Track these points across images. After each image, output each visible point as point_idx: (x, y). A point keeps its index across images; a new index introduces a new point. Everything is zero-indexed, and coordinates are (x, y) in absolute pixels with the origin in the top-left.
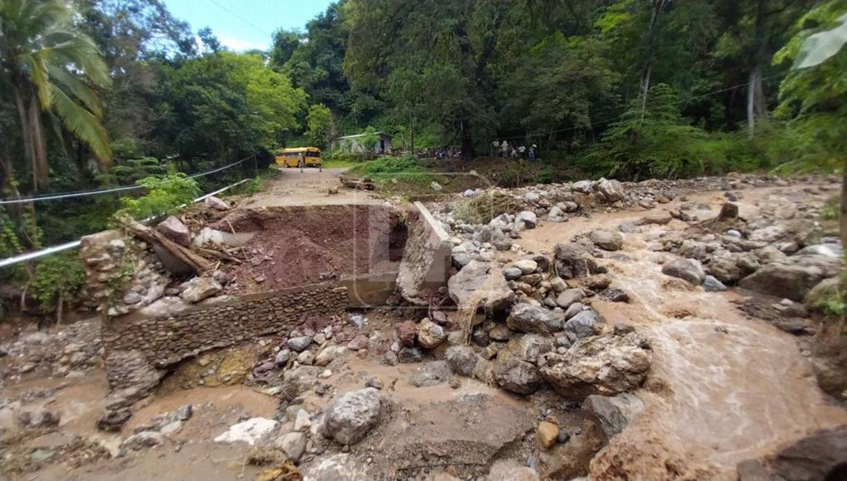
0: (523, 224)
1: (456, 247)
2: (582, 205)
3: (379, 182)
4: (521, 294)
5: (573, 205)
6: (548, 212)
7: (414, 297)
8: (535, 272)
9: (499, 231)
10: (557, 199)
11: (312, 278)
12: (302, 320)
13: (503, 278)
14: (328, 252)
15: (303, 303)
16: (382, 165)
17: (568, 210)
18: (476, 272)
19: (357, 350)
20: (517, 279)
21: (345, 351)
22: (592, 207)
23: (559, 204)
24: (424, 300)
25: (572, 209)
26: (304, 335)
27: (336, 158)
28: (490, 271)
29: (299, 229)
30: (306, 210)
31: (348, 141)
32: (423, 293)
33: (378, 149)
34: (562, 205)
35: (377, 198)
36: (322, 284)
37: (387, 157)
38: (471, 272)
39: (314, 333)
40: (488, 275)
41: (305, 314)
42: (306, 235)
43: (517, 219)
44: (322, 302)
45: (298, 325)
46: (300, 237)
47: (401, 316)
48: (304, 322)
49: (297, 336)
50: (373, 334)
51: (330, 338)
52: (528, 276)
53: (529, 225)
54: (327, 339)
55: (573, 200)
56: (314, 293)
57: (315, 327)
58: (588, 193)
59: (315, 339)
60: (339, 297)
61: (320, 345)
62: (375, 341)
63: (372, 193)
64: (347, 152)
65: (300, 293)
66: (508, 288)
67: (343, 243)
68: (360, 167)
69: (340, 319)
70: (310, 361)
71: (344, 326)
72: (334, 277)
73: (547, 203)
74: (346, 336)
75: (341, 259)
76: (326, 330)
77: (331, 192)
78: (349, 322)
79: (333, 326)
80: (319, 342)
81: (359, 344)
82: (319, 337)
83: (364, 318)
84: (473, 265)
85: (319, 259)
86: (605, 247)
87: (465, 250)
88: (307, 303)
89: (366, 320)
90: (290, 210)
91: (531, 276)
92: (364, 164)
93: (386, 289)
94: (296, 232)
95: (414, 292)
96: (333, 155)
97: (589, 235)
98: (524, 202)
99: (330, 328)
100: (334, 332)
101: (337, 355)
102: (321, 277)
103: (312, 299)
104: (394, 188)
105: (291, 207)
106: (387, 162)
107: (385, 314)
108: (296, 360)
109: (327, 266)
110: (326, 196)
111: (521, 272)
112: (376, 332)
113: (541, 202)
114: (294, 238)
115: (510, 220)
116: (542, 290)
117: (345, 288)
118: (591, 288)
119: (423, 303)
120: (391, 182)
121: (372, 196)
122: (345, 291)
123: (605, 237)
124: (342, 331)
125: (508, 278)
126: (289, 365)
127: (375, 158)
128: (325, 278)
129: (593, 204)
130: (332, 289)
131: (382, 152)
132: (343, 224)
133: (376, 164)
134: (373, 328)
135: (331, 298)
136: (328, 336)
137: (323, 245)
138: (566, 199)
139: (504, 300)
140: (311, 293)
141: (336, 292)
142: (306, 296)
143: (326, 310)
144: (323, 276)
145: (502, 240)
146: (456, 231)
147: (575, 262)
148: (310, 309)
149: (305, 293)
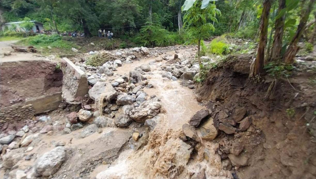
0: (117, 65)
1: (89, 77)
2: (137, 57)
3: (40, 48)
4: (120, 92)
5: (134, 56)
6: (126, 60)
7: (73, 101)
8: (123, 83)
9: (107, 69)
10: (128, 55)
11: (4, 104)
12: (5, 128)
13: (112, 87)
14: (13, 88)
15: (3, 118)
16: (40, 39)
17: (132, 59)
18: (100, 86)
19: (46, 133)
20: (117, 86)
21: (39, 135)
22: (140, 57)
23: (129, 56)
24: (78, 102)
25: (134, 58)
26: (8, 134)
27: (7, 35)
28: (106, 85)
31: (13, 25)
32: (78, 99)
33: (35, 30)
34: (130, 57)
35: (39, 56)
36: (13, 106)
37: (42, 35)
38: (98, 86)
39: (15, 132)
40: (106, 87)
41: (6, 124)
43: (114, 63)
44: (16, 115)
45: (3, 131)
47: (69, 111)
49: (4, 136)
50: (55, 123)
51: (28, 132)
52: (121, 85)
53: (119, 65)
54: (25, 133)
55: (134, 55)
56: (9, 111)
57: (15, 129)
58: (138, 52)
59: (17, 134)
60: (27, 110)
61: (22, 137)
62: (57, 125)
63: (35, 54)
64: (14, 32)
66: (114, 90)
68: (25, 40)
69: (32, 121)
70: (17, 146)
71: (35, 123)
72: (21, 101)
73: (125, 56)
74: (38, 128)
75: (23, 90)
76: (24, 128)
77: (5, 55)
78: (38, 121)
79: (28, 125)
80: (21, 135)
81: (47, 130)
82: (20, 133)
83: (47, 117)
84: (98, 83)
85: (7, 93)
86: (145, 70)
87: (94, 78)
88: (6, 117)
89: (49, 117)
92: (28, 38)
93: (57, 101)
95: (73, 99)
96: (5, 33)
97: (140, 67)
98: (116, 56)
99: (26, 127)
100: (30, 128)
101: (35, 138)
102: (11, 102)
103: (9, 115)
104: (50, 51)
106: (42, 38)
107: (59, 112)
108: (8, 148)
109: (14, 95)
110: (3, 57)
111: (118, 84)
112: (57, 122)
113: (122, 56)
115: (111, 64)
116: (127, 89)
117: (30, 105)
118: (143, 85)
119: (78, 103)
120: (47, 48)
121: (36, 56)
122: (31, 106)
123: (145, 67)
124: (34, 126)
125: (114, 86)
126: (3, 152)
127: (34, 35)
128: (14, 103)
129: (140, 56)
130: (21, 107)
131: (39, 32)
132: (18, 72)
133: (35, 38)
134: (54, 120)
135: (22, 112)
136: (27, 130)
137: (8, 85)
138: (131, 55)
139: (114, 95)
140: (6, 112)
141: (25, 108)
142: (4, 114)
143: (20, 119)
144: (13, 101)
145: (109, 72)
146: (88, 70)
147: (137, 77)
148: (9, 120)
149: (2, 113)
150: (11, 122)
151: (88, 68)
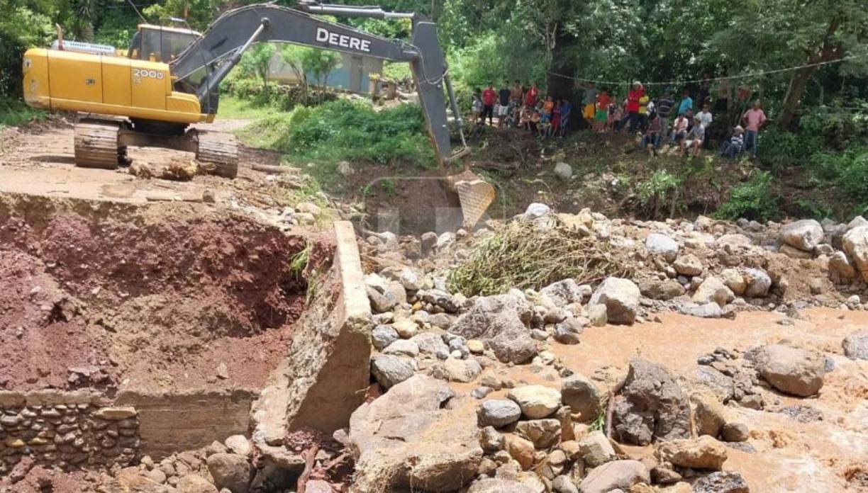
0: (602, 309)
4: (505, 460)
5: (762, 277)
6: (694, 290)
7: (277, 443)
10: (723, 260)
13: (475, 420)
15: (25, 434)
17: (748, 292)
18: (417, 401)
20: (506, 426)
22: (813, 291)
23: (727, 271)
24: (296, 453)
25: (756, 288)
28: (452, 402)
29: (32, 252)
30: (52, 209)
32: (300, 437)
34: (734, 274)
36: (74, 393)
38: (406, 399)
40: (444, 411)
41: (28, 460)
42: (49, 270)
43: (595, 297)
44: (71, 437)
46: (32, 273)
48: (22, 478)
52: (531, 422)
53: (619, 315)
56: (53, 412)
58: (815, 253)
65: (18, 408)
66: (477, 442)
67: (140, 301)
72: (107, 380)
73: (694, 264)
84: (415, 384)
88: (34, 434)
90: (14, 201)
91: (539, 422)
94: (23, 260)
95: (279, 432)
98: (638, 256)
102: (74, 377)
103: (47, 427)
105: (19, 197)
111: (518, 411)
113: (679, 262)
114: (18, 273)
116: (557, 456)
119: (292, 459)
122: (131, 418)
125: (484, 419)
128: (84, 381)
130: (98, 408)
132: (141, 253)
135: (95, 430)
138: (747, 263)
139: (457, 467)
140: (44, 412)
141: (108, 417)
142: (33, 418)
143: (80, 457)
144: (81, 375)
145: (513, 335)
146: (418, 305)
147: (661, 403)
148: (40, 449)
149: (31, 409)
150: (45, 459)
151: (421, 293)
